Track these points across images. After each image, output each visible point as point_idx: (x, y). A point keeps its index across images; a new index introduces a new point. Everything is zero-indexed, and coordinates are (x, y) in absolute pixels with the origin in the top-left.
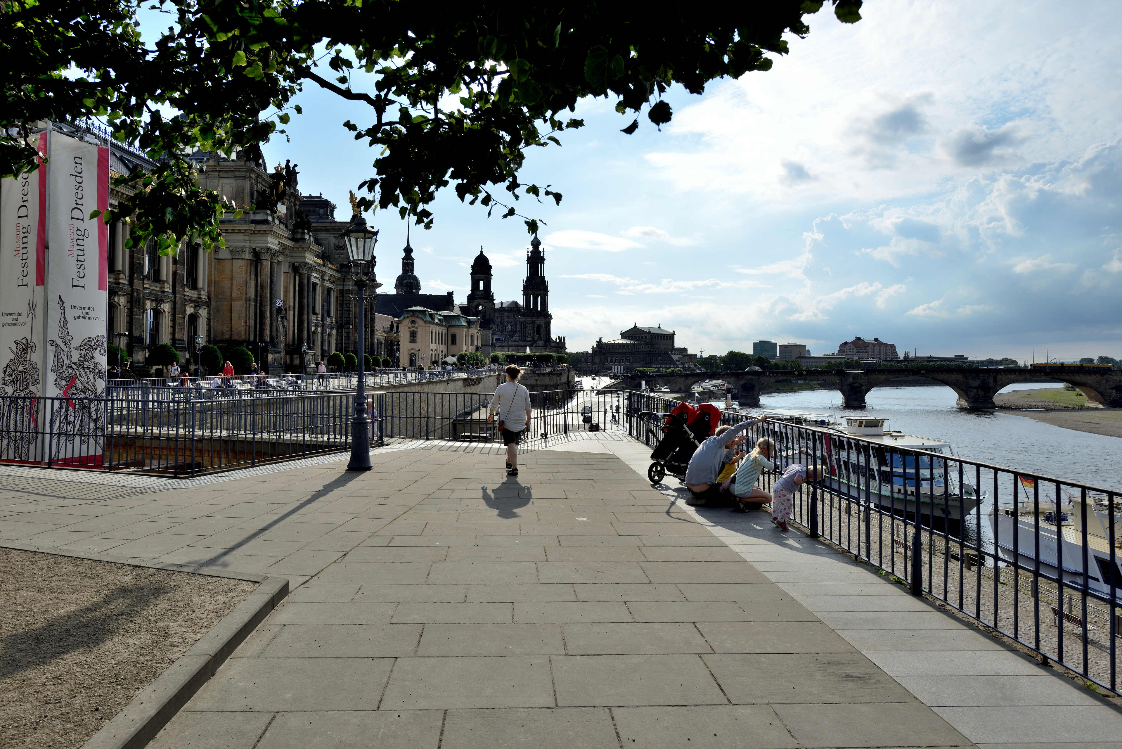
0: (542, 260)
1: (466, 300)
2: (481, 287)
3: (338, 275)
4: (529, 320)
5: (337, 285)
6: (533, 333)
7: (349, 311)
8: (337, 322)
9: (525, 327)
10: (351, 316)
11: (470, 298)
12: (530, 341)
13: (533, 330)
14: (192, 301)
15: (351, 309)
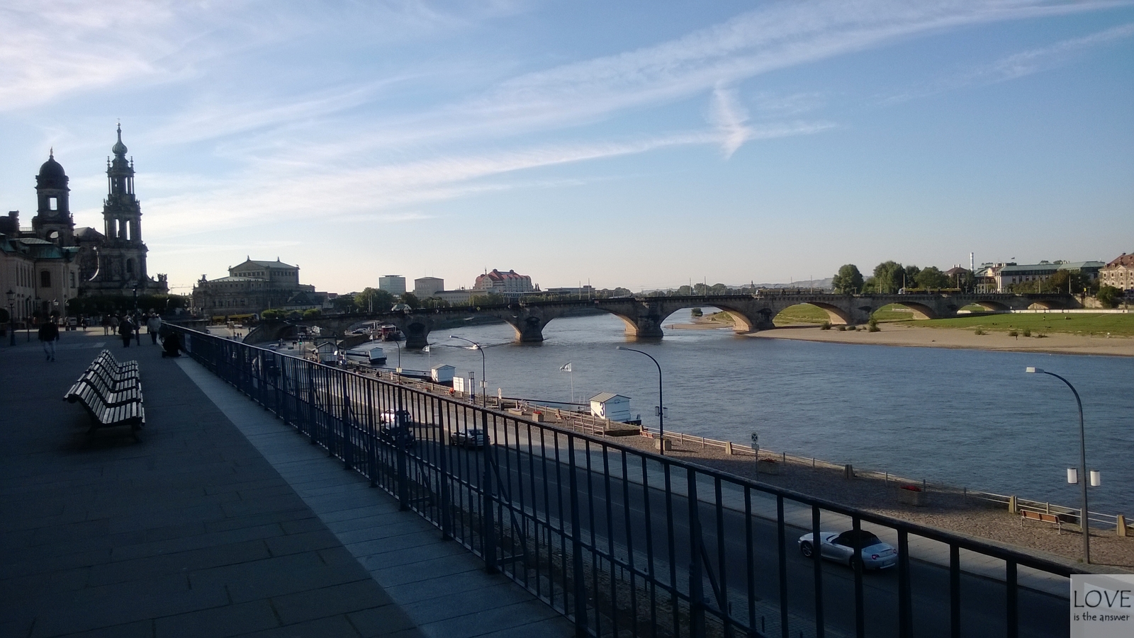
0: (130, 172)
4: (116, 253)
6: (123, 270)
9: (110, 263)
11: (36, 221)
12: (118, 281)
13: (122, 267)
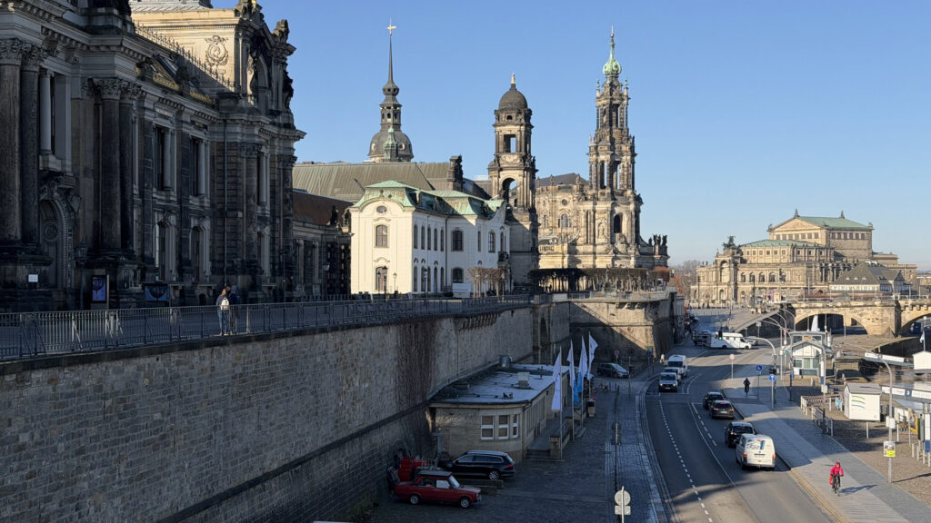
3: (212, 113)
5: (212, 133)
6: (610, 230)
7: (236, 183)
8: (213, 205)
9: (594, 220)
10: (240, 194)
13: (608, 225)
15: (240, 180)
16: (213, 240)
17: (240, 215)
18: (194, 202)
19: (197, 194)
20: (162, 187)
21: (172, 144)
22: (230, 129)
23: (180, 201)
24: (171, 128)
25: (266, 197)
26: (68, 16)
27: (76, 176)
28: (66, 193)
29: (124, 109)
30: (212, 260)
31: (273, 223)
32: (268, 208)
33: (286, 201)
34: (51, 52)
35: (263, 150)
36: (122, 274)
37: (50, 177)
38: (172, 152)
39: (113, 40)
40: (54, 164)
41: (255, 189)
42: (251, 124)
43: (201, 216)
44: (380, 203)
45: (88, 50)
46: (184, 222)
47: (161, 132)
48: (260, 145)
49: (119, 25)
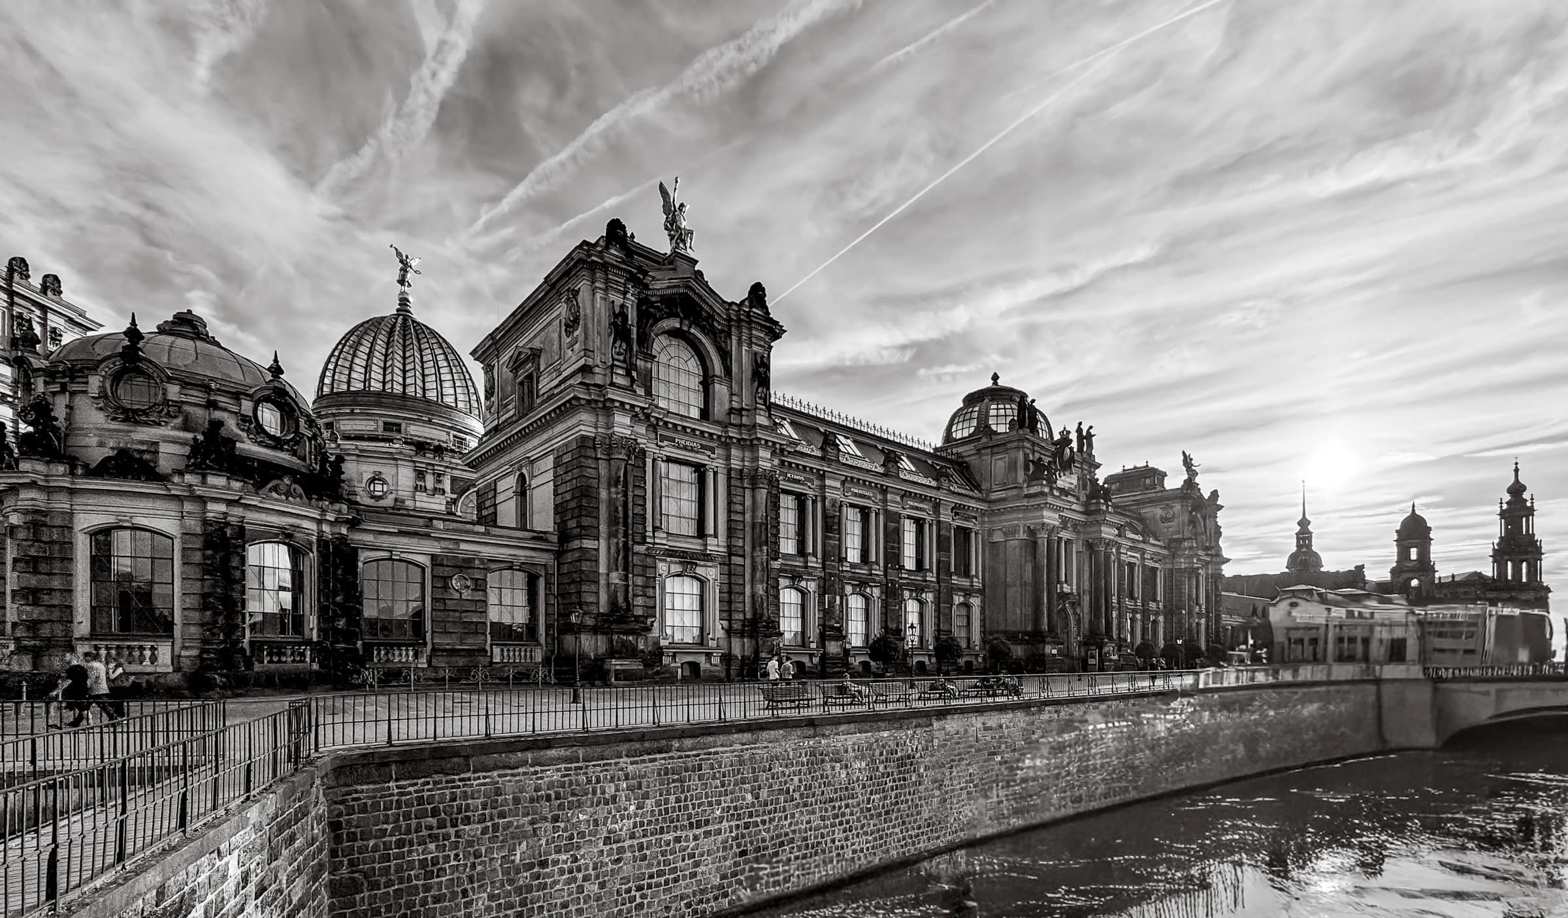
0: (1529, 511)
1: (1389, 575)
2: (1414, 556)
3: (1165, 552)
5: (1165, 564)
7: (1181, 593)
8: (1164, 606)
14: (960, 590)
16: (1165, 628)
17: (1184, 612)
18: (1153, 605)
19: (1155, 600)
20: (1132, 597)
21: (1138, 572)
22: (1176, 560)
23: (1143, 605)
24: (1138, 563)
25: (1202, 600)
26: (1074, 507)
27: (1079, 594)
28: (1073, 604)
29: (1107, 556)
30: (1165, 639)
31: (1207, 617)
32: (1204, 607)
33: (1216, 602)
34: (1065, 528)
35: (1200, 571)
36: (1106, 649)
37: (1064, 596)
38: (1138, 576)
39: (1100, 518)
40: (1066, 589)
41: (1194, 596)
42: (1192, 557)
43: (1157, 614)
44: (1294, 600)
45: (1085, 524)
46: (1145, 618)
47: (1131, 566)
48: (1198, 568)
49: (1104, 508)
